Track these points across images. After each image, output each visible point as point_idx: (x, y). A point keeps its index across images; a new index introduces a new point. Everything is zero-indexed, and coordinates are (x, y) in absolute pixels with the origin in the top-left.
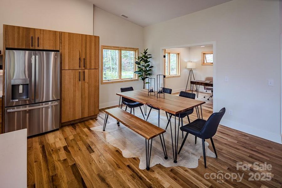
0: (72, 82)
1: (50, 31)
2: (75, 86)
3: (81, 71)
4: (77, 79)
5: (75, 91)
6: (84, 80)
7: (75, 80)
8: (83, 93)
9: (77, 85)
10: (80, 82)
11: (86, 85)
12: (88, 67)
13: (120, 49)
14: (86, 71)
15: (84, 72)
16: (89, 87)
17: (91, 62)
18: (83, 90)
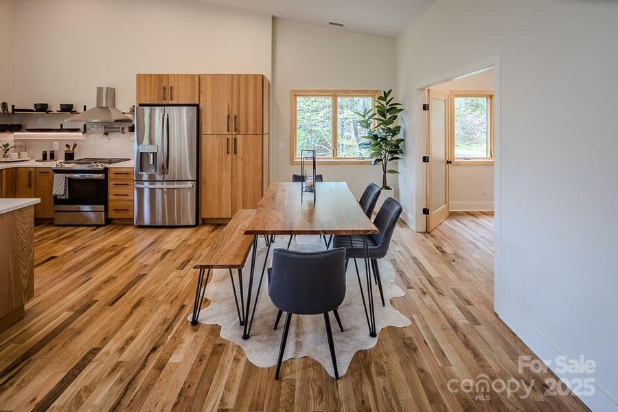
0: (217, 154)
1: (186, 75)
2: (220, 161)
3: (229, 137)
4: (225, 151)
5: (221, 170)
6: (235, 153)
7: (222, 152)
8: (234, 176)
9: (224, 162)
10: (230, 156)
11: (240, 162)
12: (242, 130)
13: (334, 95)
14: (239, 137)
15: (235, 140)
16: (244, 166)
17: (247, 122)
18: (233, 169)
